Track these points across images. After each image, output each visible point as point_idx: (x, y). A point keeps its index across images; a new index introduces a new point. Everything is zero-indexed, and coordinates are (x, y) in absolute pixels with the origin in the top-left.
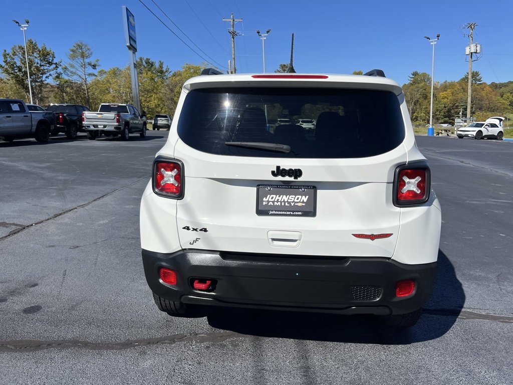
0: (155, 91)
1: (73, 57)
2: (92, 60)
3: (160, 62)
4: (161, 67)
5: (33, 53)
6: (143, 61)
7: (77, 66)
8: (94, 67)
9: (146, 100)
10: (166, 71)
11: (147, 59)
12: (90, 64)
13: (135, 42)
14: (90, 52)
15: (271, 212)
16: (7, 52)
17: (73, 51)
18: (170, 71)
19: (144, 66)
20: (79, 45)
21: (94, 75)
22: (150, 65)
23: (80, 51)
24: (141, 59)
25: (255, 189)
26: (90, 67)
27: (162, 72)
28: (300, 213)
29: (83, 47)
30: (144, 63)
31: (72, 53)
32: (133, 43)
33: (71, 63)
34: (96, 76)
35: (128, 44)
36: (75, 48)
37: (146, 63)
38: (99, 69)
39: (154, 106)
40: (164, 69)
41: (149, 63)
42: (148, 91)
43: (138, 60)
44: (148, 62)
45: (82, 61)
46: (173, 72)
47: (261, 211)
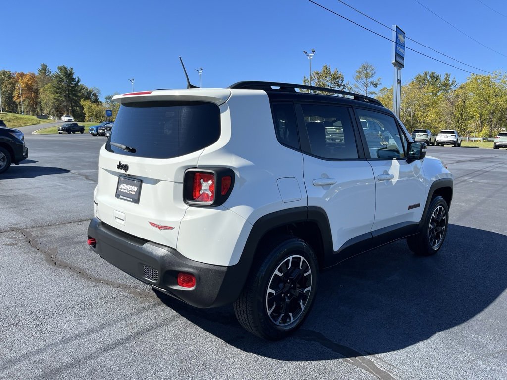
0: (434, 105)
1: (358, 78)
2: (374, 79)
3: (446, 74)
4: (447, 80)
5: (326, 77)
6: (428, 76)
7: (360, 86)
8: (376, 85)
9: (422, 115)
10: (452, 84)
11: (432, 73)
12: (372, 83)
13: (402, 58)
14: (374, 72)
15: (121, 197)
16: (306, 78)
17: (359, 72)
18: (456, 83)
19: (428, 80)
20: (365, 67)
21: (375, 93)
22: (435, 78)
23: (365, 72)
24: (426, 74)
25: (118, 177)
26: (372, 86)
27: (446, 85)
28: (132, 200)
29: (368, 68)
30: (429, 78)
31: (358, 74)
32: (399, 60)
33: (356, 83)
34: (376, 94)
35: (394, 61)
36: (361, 70)
37: (431, 77)
38: (380, 87)
39: (430, 121)
40: (450, 82)
41: (434, 77)
42: (427, 105)
43: (423, 75)
44: (432, 76)
45: (365, 81)
46: (460, 84)
47: (118, 195)
